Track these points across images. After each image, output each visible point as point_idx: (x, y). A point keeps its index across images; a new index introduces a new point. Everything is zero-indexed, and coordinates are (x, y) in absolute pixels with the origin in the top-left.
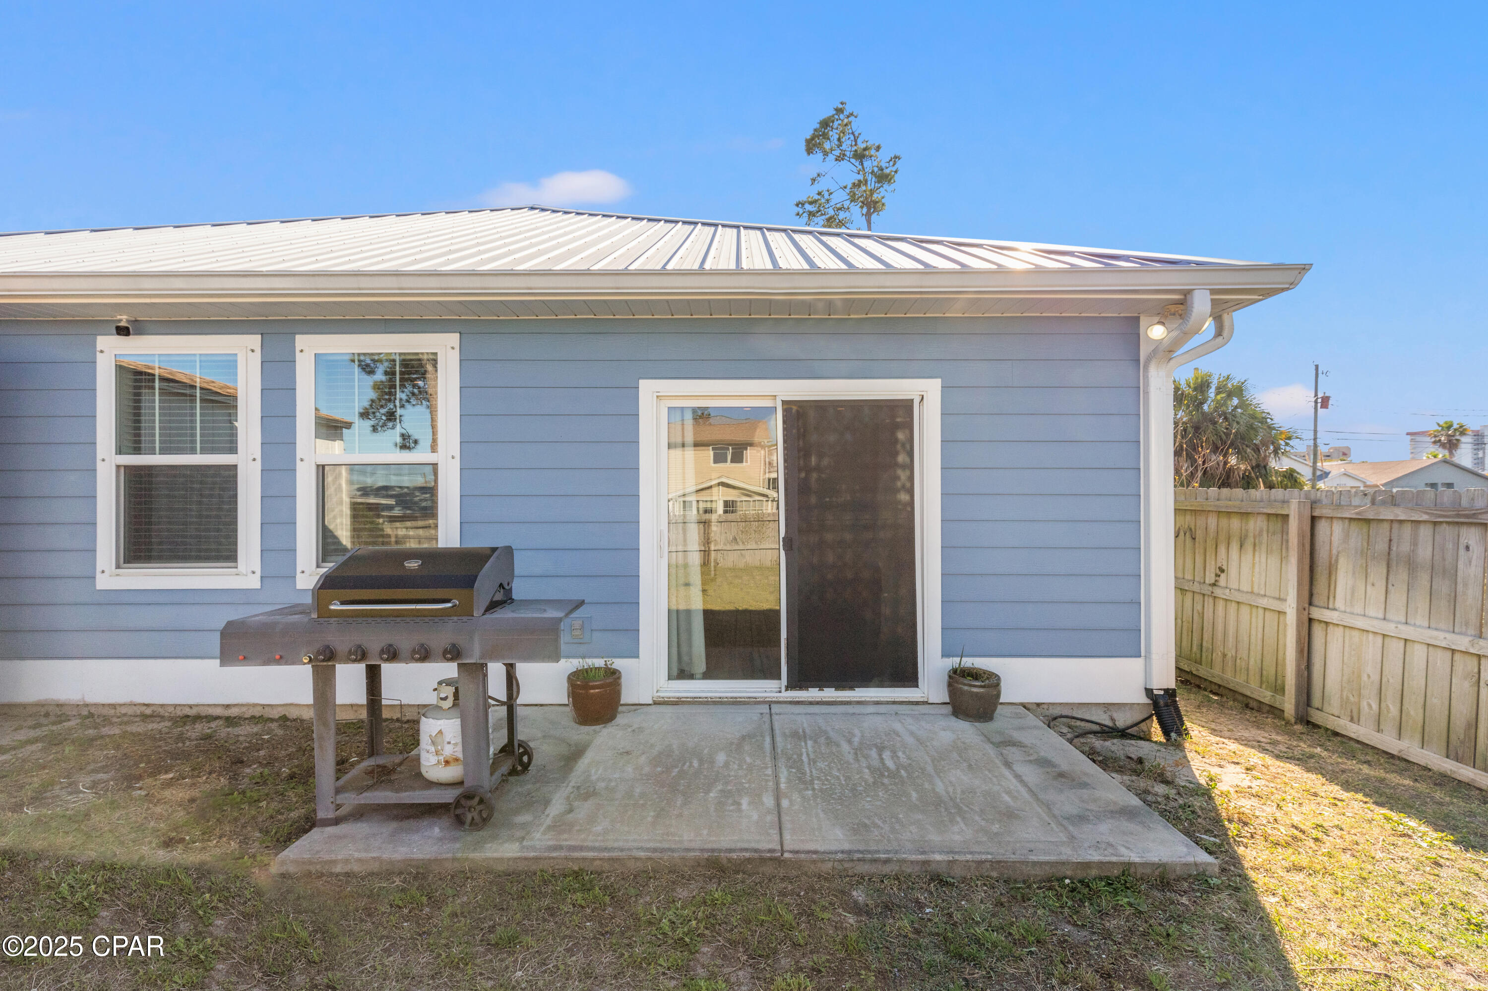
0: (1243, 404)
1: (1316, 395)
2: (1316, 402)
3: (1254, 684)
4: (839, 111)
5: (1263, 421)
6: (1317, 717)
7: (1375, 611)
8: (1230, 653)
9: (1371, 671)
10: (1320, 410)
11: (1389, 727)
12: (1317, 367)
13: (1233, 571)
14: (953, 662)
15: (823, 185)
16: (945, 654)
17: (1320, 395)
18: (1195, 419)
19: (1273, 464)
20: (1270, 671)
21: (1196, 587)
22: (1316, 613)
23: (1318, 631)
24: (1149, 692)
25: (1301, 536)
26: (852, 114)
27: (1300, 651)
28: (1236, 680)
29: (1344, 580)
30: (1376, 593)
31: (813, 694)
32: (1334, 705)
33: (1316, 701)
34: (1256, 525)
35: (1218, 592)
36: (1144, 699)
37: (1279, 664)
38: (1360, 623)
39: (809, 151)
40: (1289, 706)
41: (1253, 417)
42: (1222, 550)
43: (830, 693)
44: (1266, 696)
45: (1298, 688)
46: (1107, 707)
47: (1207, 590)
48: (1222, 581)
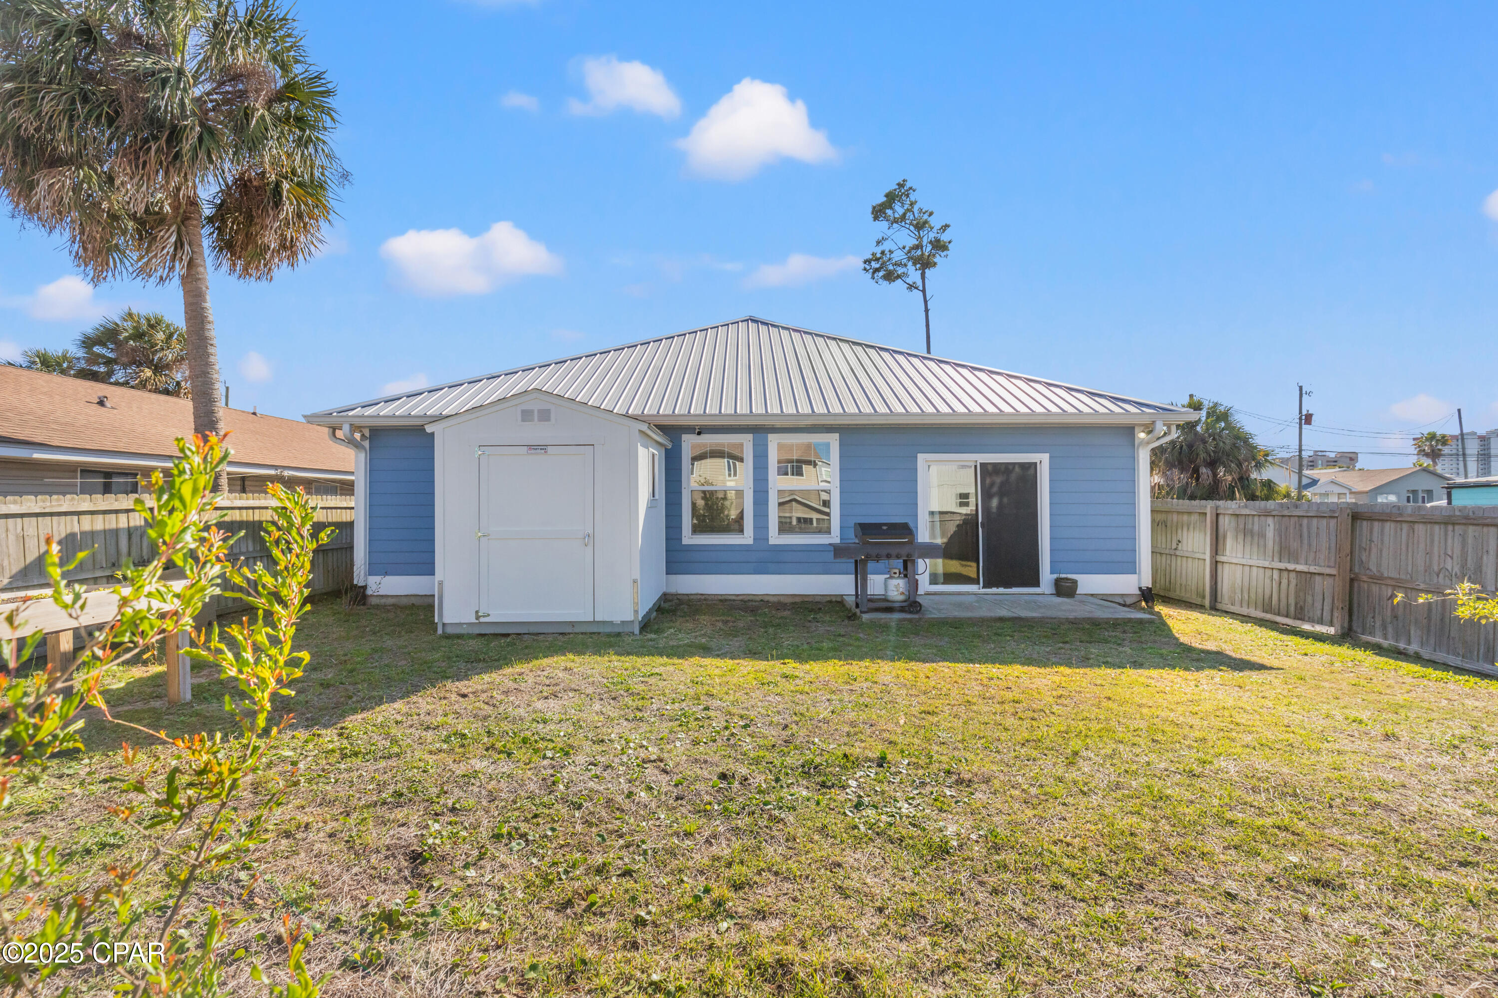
0: (1229, 426)
1: (1300, 412)
2: (1300, 419)
3: (1194, 596)
4: (901, 185)
5: (1246, 441)
6: (1219, 606)
7: (1240, 555)
8: (1184, 583)
9: (1239, 581)
10: (1304, 426)
11: (1245, 604)
12: (1301, 388)
13: (1184, 542)
14: (1055, 576)
15: (887, 246)
16: (1052, 573)
17: (1304, 412)
18: (1189, 439)
19: (1254, 475)
20: (1201, 590)
21: (1167, 551)
22: (1220, 558)
23: (1219, 566)
24: (1140, 589)
25: (1212, 522)
26: (911, 188)
27: (1212, 576)
28: (1185, 596)
29: (1229, 543)
30: (1240, 547)
31: (994, 590)
32: (1226, 599)
33: (1219, 599)
34: (1194, 518)
35: (1178, 553)
36: (1138, 592)
37: (1204, 585)
38: (1234, 561)
39: (876, 218)
40: (1207, 603)
41: (1237, 437)
42: (1180, 531)
43: (1001, 590)
44: (1198, 601)
45: (1211, 592)
46: (1122, 595)
47: (1172, 552)
48: (1180, 547)
